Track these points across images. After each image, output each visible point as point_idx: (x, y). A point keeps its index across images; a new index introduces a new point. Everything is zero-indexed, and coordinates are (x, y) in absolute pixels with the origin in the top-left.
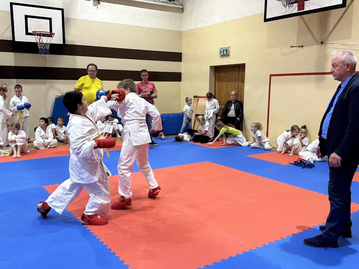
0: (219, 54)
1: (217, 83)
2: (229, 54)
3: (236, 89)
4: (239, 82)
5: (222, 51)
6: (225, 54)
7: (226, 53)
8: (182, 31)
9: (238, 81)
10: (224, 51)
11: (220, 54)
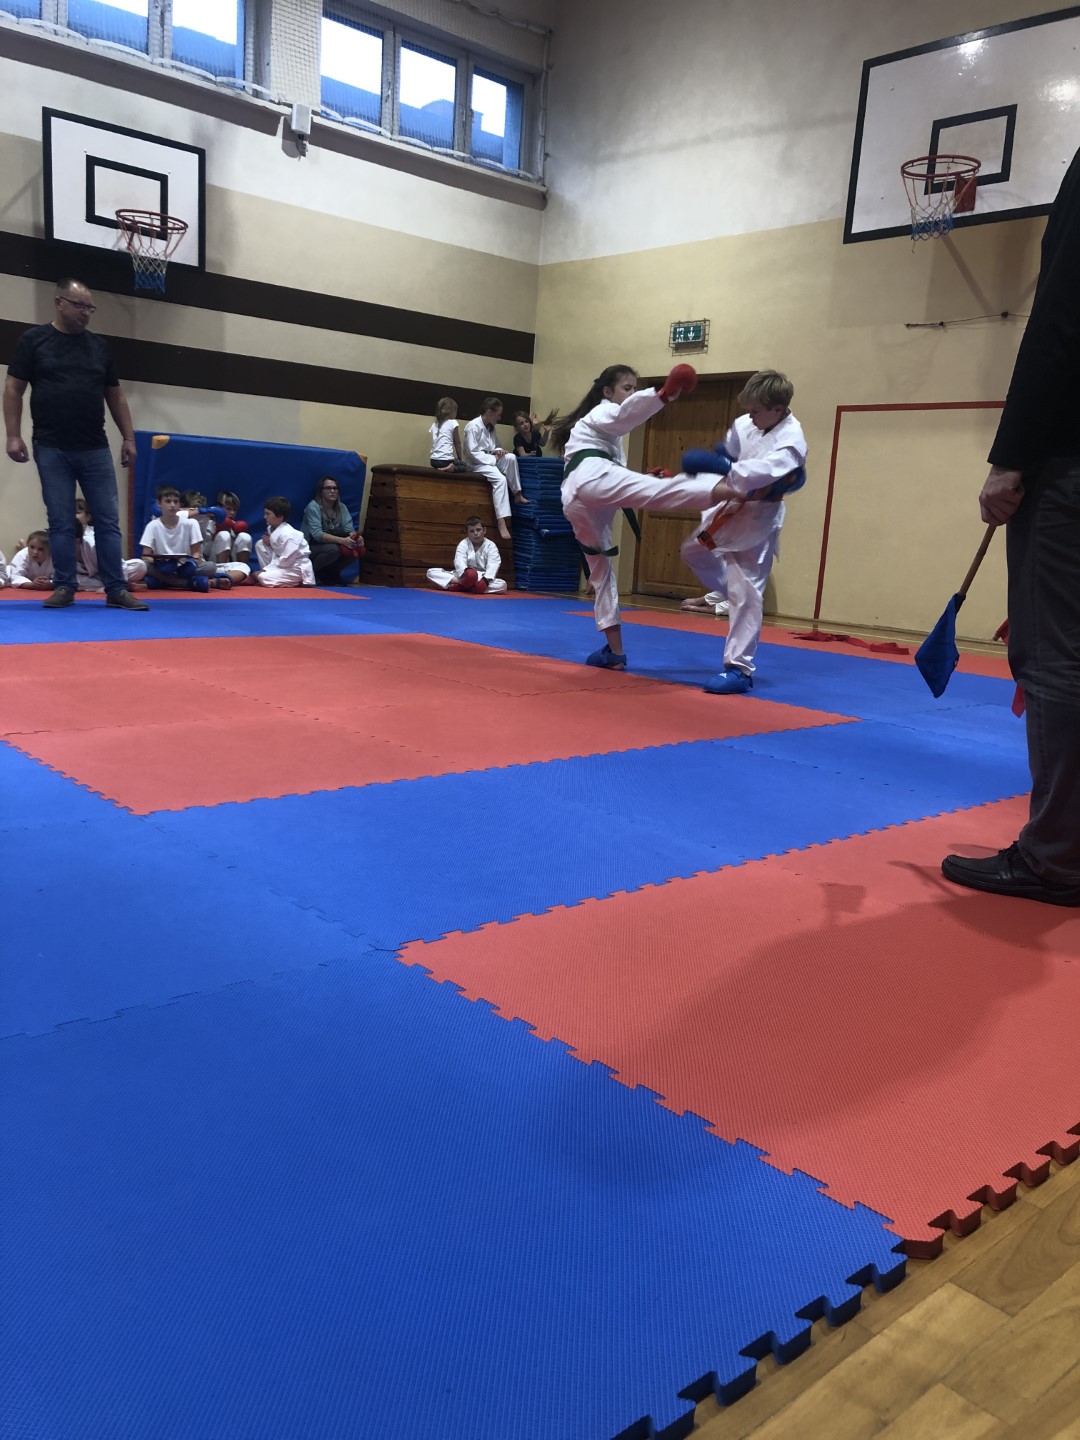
0: (672, 341)
2: (704, 340)
5: (680, 333)
6: (691, 340)
7: (694, 338)
8: (540, 264)
10: (687, 331)
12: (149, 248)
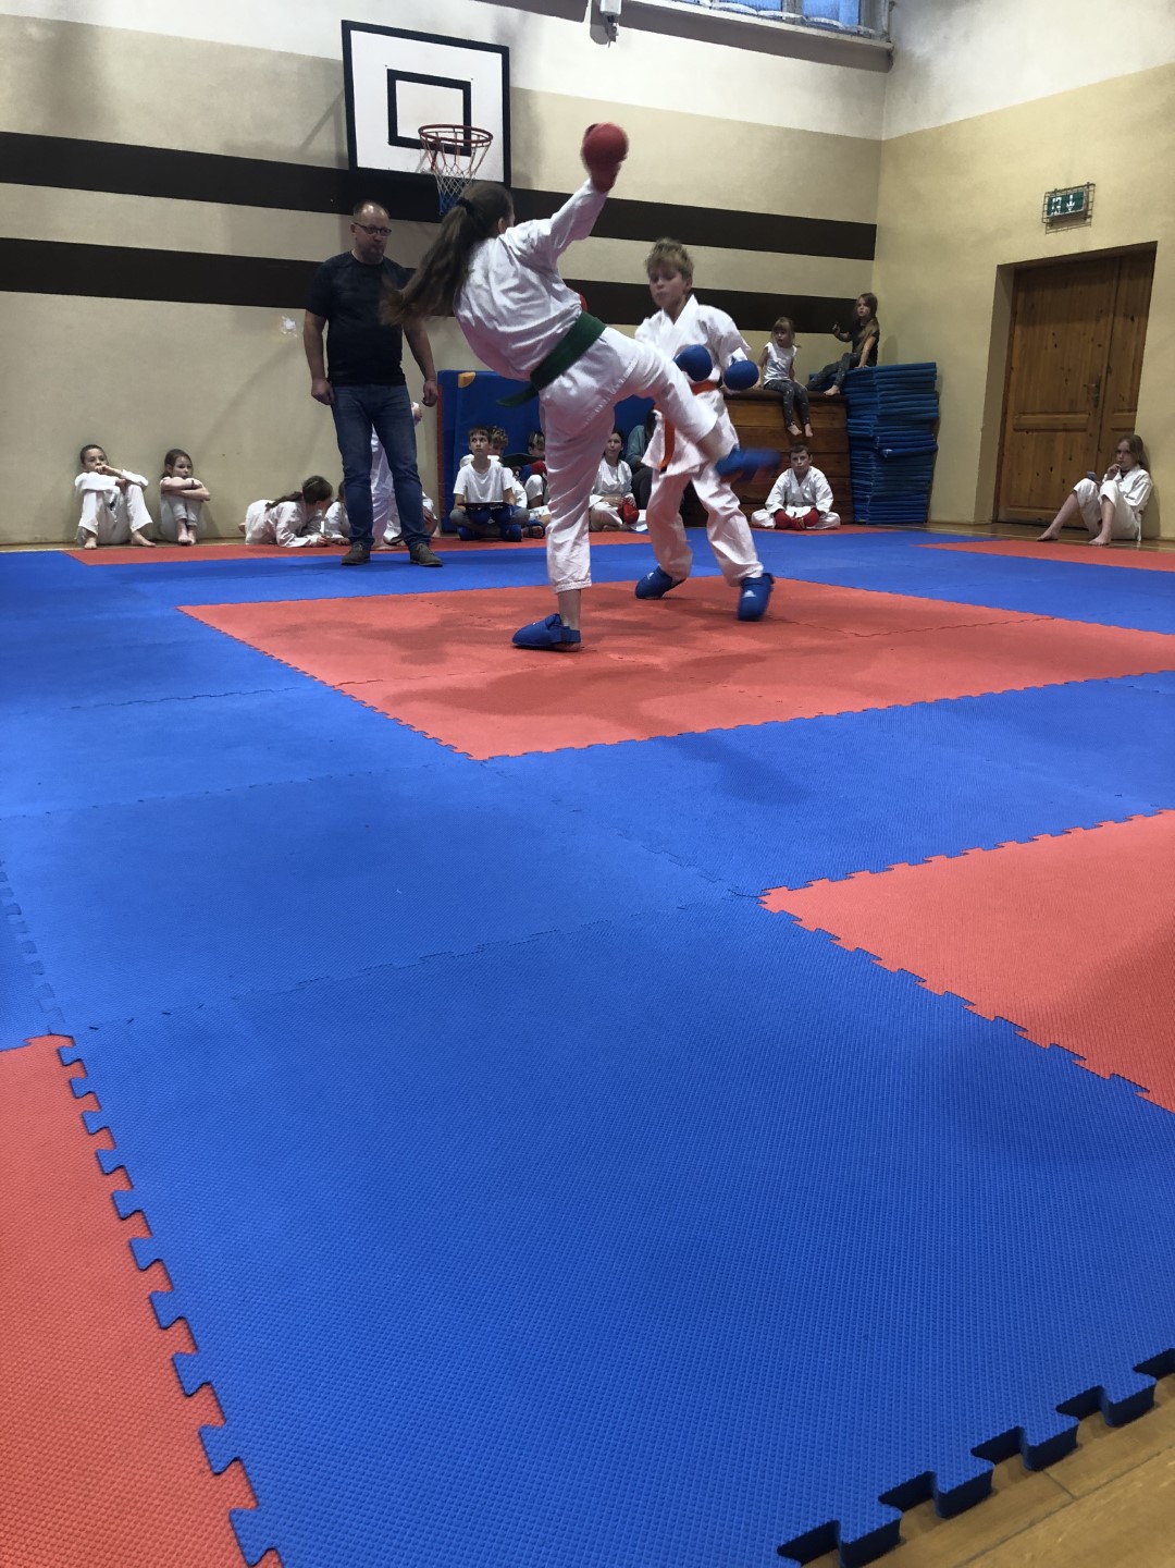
0: (1046, 216)
1: (1018, 330)
2: (1087, 210)
3: (1100, 345)
4: (1116, 321)
5: (1057, 203)
6: (1070, 211)
7: (1074, 208)
8: (883, 139)
9: (1111, 316)
10: (1066, 200)
11: (1049, 213)
12: (453, 166)
